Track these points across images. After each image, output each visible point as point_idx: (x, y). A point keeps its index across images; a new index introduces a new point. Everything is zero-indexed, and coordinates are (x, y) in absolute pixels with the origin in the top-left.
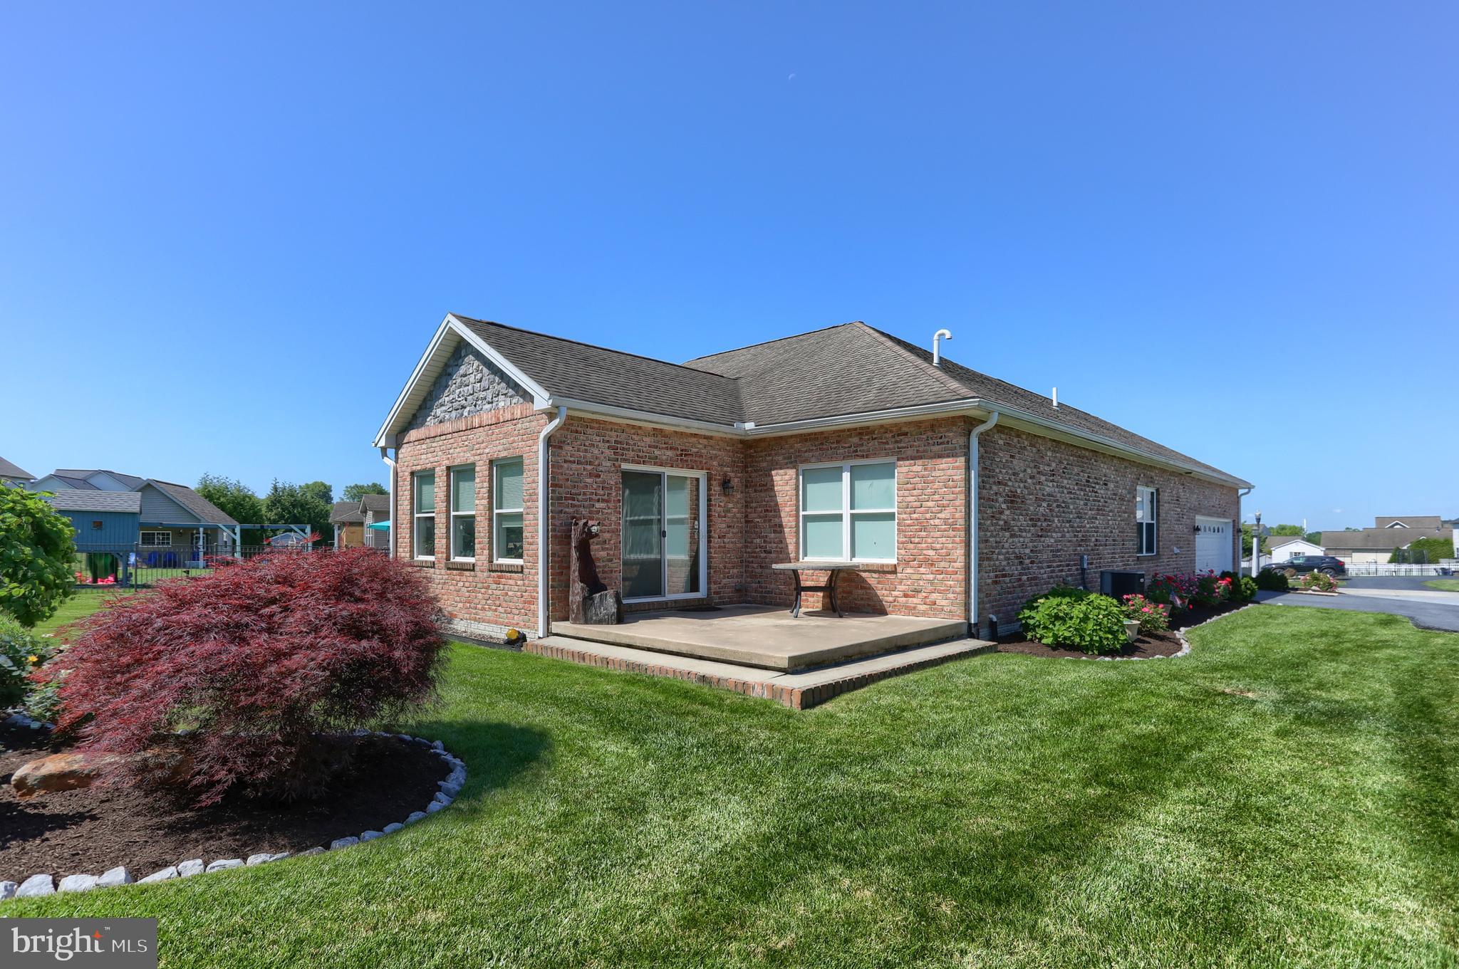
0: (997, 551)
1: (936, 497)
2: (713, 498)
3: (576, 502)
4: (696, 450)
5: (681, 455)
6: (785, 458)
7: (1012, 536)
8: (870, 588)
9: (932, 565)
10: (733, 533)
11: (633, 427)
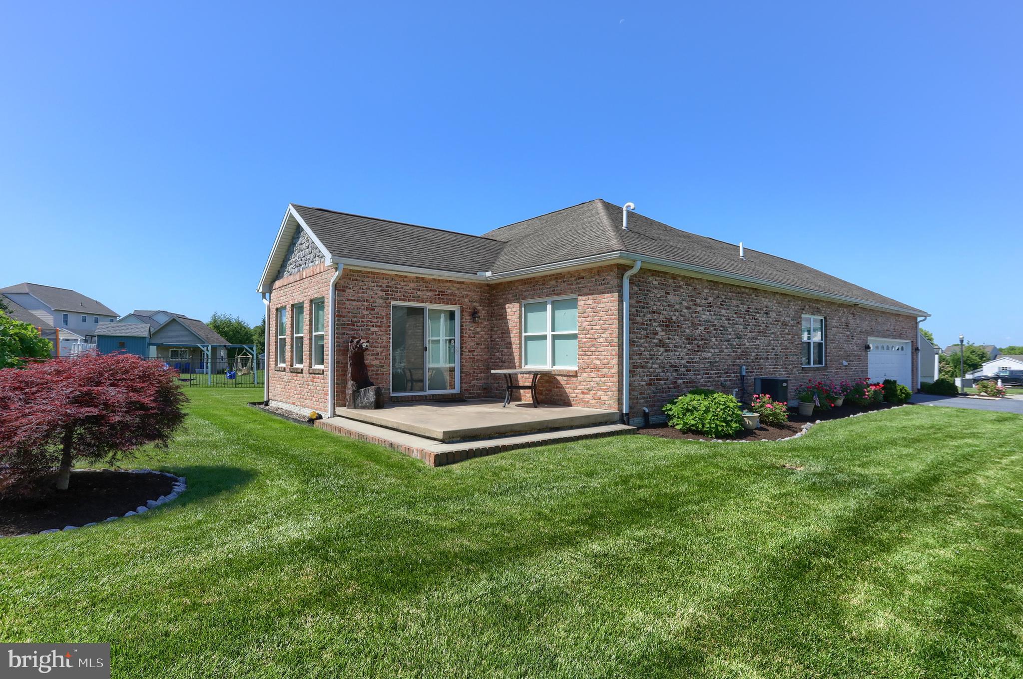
0: (651, 362)
1: (601, 322)
2: (464, 324)
3: (356, 327)
4: (450, 291)
5: (439, 295)
6: (513, 296)
7: (666, 351)
8: (562, 387)
9: (598, 371)
10: (480, 348)
11: (401, 276)
